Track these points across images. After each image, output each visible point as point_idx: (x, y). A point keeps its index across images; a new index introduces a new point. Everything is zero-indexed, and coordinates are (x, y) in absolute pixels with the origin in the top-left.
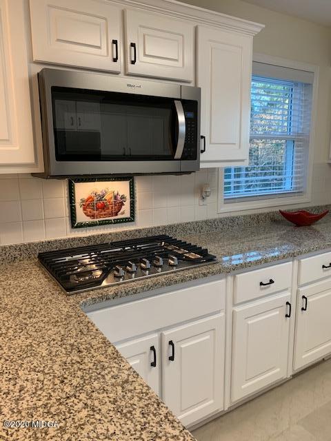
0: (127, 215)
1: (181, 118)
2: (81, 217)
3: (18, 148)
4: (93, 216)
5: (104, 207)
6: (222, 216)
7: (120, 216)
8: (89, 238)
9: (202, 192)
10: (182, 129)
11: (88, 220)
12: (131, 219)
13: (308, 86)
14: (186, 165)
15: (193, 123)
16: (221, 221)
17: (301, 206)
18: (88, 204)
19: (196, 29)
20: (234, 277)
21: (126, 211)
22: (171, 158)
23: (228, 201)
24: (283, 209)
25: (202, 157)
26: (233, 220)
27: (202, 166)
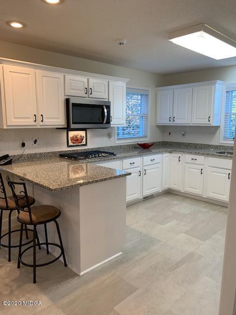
0: (85, 143)
1: (105, 111)
2: (70, 143)
3: (61, 120)
4: (74, 143)
5: (77, 140)
6: (116, 145)
7: (82, 144)
8: (73, 150)
9: (109, 136)
10: (106, 114)
11: (72, 144)
12: (86, 145)
13: (147, 95)
14: (107, 125)
15: (109, 112)
16: (116, 146)
17: (145, 142)
18: (72, 139)
19: (108, 82)
20: (123, 160)
21: (84, 142)
22: (102, 123)
23: (118, 139)
24: (139, 143)
25: (111, 123)
26: (120, 146)
27: (111, 126)
